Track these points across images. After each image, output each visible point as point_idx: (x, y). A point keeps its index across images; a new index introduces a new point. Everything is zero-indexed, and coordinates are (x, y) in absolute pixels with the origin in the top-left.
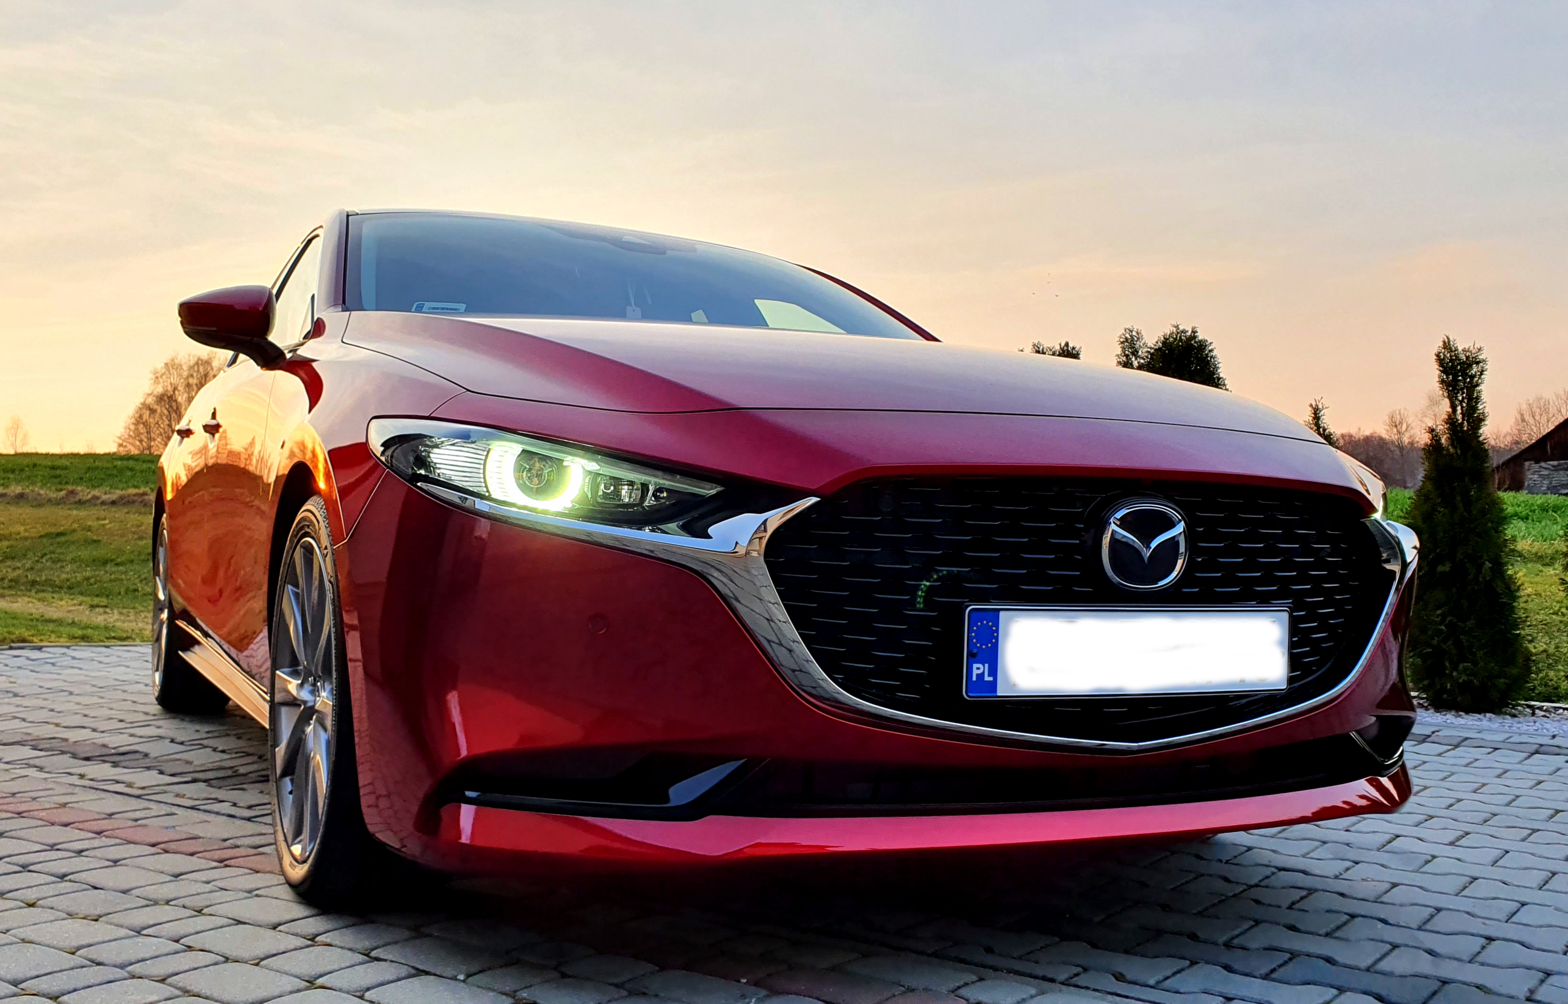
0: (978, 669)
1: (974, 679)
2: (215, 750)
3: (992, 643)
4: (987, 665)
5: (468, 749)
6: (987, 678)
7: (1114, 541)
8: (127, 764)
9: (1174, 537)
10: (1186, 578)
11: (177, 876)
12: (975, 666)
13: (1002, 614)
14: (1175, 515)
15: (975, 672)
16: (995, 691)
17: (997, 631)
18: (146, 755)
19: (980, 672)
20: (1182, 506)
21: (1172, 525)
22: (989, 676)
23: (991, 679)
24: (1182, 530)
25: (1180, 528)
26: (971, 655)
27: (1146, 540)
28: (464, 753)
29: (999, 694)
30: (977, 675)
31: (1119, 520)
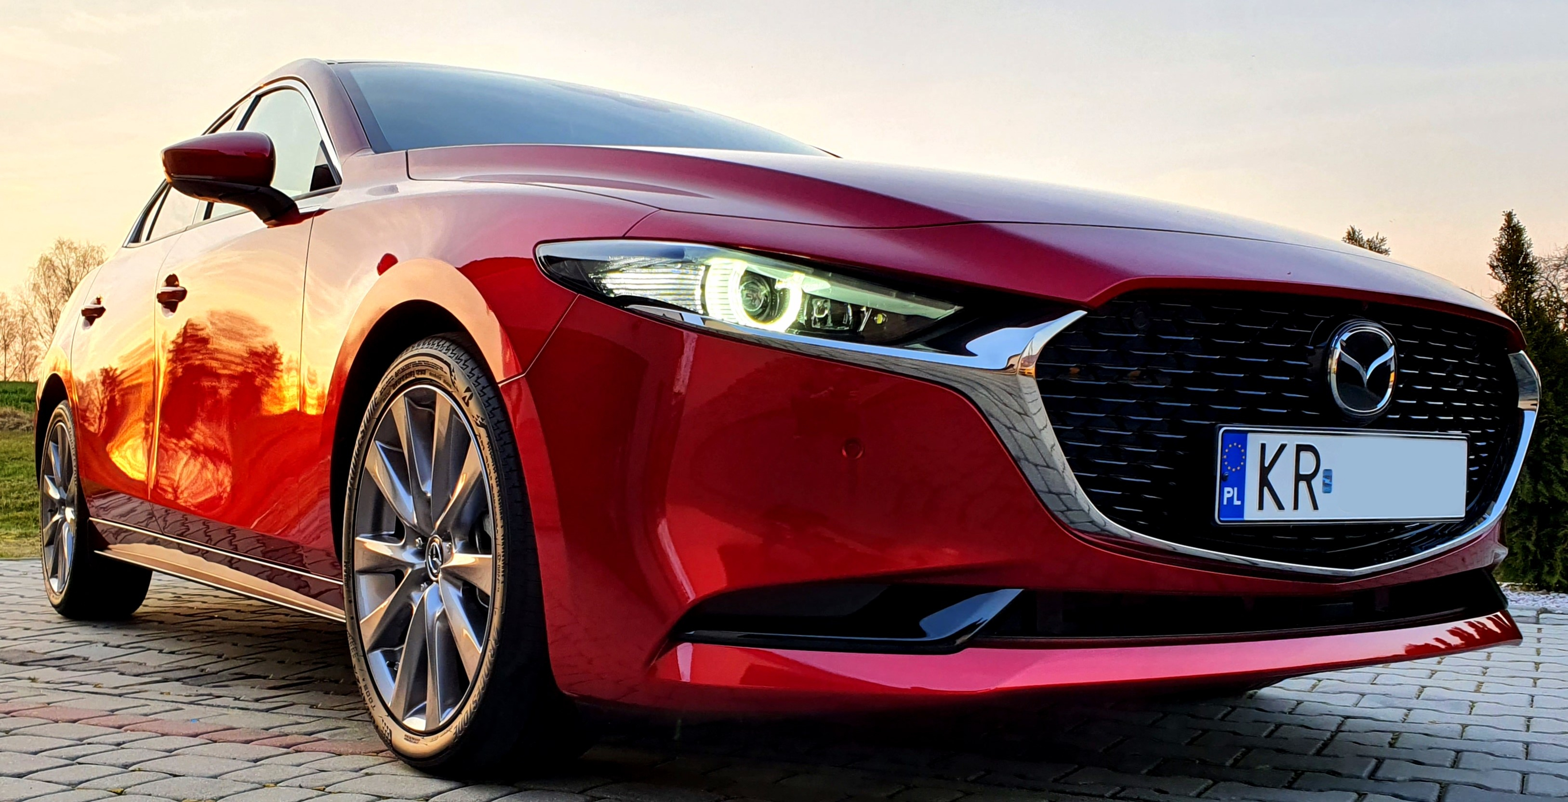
0: (1229, 492)
1: (1225, 503)
2: (161, 651)
3: (1240, 465)
4: (1236, 489)
5: (695, 590)
6: (1237, 503)
7: (1340, 362)
8: (73, 667)
9: (1386, 362)
10: (1393, 406)
11: (256, 761)
12: (1226, 489)
13: (1250, 435)
14: (1387, 338)
15: (1226, 496)
16: (1242, 516)
17: (1245, 454)
18: (86, 659)
19: (1230, 495)
20: (1392, 331)
21: (1385, 350)
22: (1238, 500)
23: (1239, 503)
24: (1393, 355)
25: (1391, 353)
26: (1223, 478)
27: (1366, 365)
28: (692, 597)
29: (1246, 518)
30: (1228, 499)
31: (1345, 342)
